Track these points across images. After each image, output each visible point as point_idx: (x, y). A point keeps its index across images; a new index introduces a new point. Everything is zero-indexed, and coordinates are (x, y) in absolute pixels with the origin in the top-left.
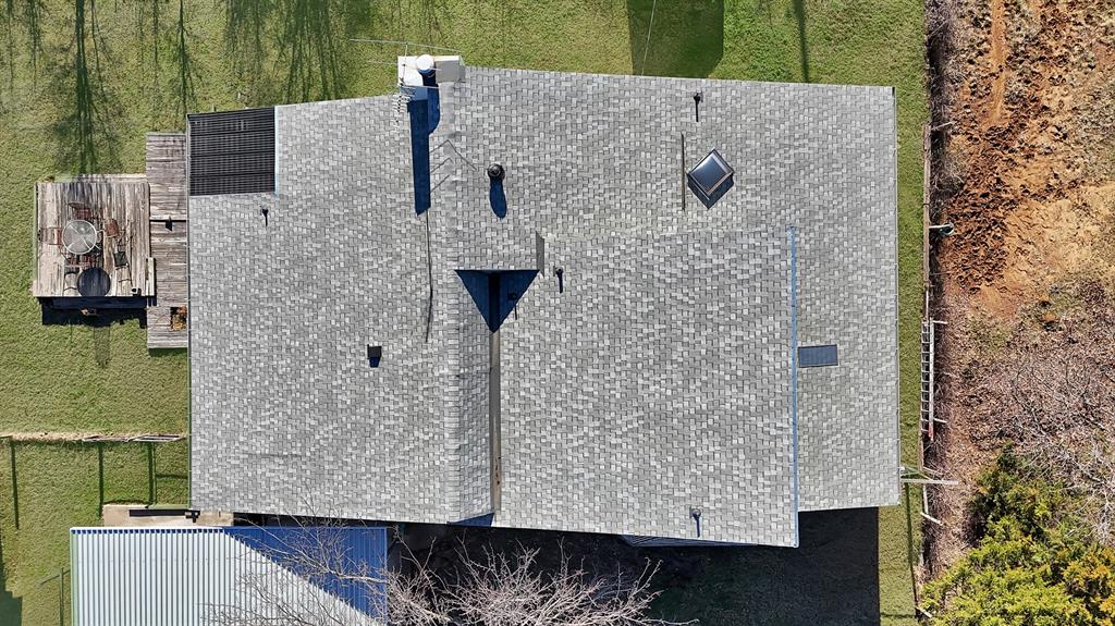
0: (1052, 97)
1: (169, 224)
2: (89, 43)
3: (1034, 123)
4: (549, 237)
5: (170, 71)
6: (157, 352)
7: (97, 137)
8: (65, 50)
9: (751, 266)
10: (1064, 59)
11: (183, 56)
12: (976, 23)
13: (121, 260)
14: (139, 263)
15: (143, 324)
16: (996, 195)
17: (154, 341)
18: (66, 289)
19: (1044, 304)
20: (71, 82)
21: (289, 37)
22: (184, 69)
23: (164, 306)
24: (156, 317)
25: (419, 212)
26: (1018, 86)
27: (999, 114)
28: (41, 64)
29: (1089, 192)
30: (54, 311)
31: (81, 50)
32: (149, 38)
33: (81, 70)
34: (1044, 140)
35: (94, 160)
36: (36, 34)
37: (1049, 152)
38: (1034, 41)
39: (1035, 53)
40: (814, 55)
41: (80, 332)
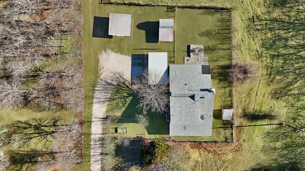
0: (210, 154)
1: (198, 59)
2: (218, 50)
3: (207, 152)
4: (198, 102)
5: (215, 59)
6: (184, 58)
7: (208, 51)
8: (217, 47)
9: (195, 121)
10: (214, 156)
11: (216, 60)
12: (218, 146)
13: (194, 54)
14: (194, 56)
15: (187, 56)
16: (199, 148)
17: (185, 57)
18: (191, 48)
19: (188, 153)
20: (214, 48)
21: (218, 72)
22: (215, 61)
23: (189, 59)
24: (188, 58)
25: (200, 89)
26: (212, 151)
27: (208, 149)
28: (216, 45)
29: (200, 158)
30: (189, 47)
31: (217, 49)
32: (218, 57)
33: (215, 49)
34: (206, 153)
35: (205, 51)
36: (219, 44)
37: (204, 154)
38: (216, 152)
39: (215, 153)
40: (215, 129)
41: (186, 49)
